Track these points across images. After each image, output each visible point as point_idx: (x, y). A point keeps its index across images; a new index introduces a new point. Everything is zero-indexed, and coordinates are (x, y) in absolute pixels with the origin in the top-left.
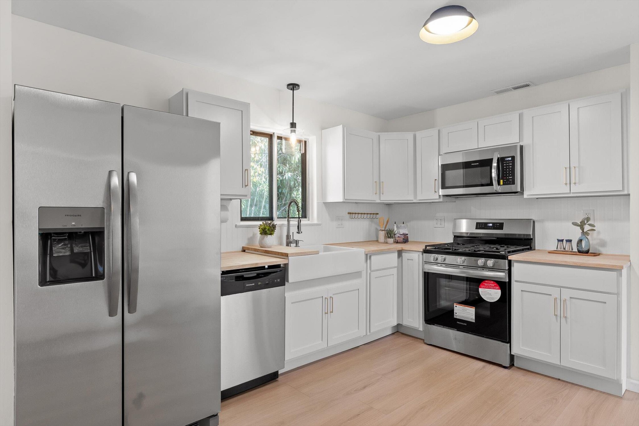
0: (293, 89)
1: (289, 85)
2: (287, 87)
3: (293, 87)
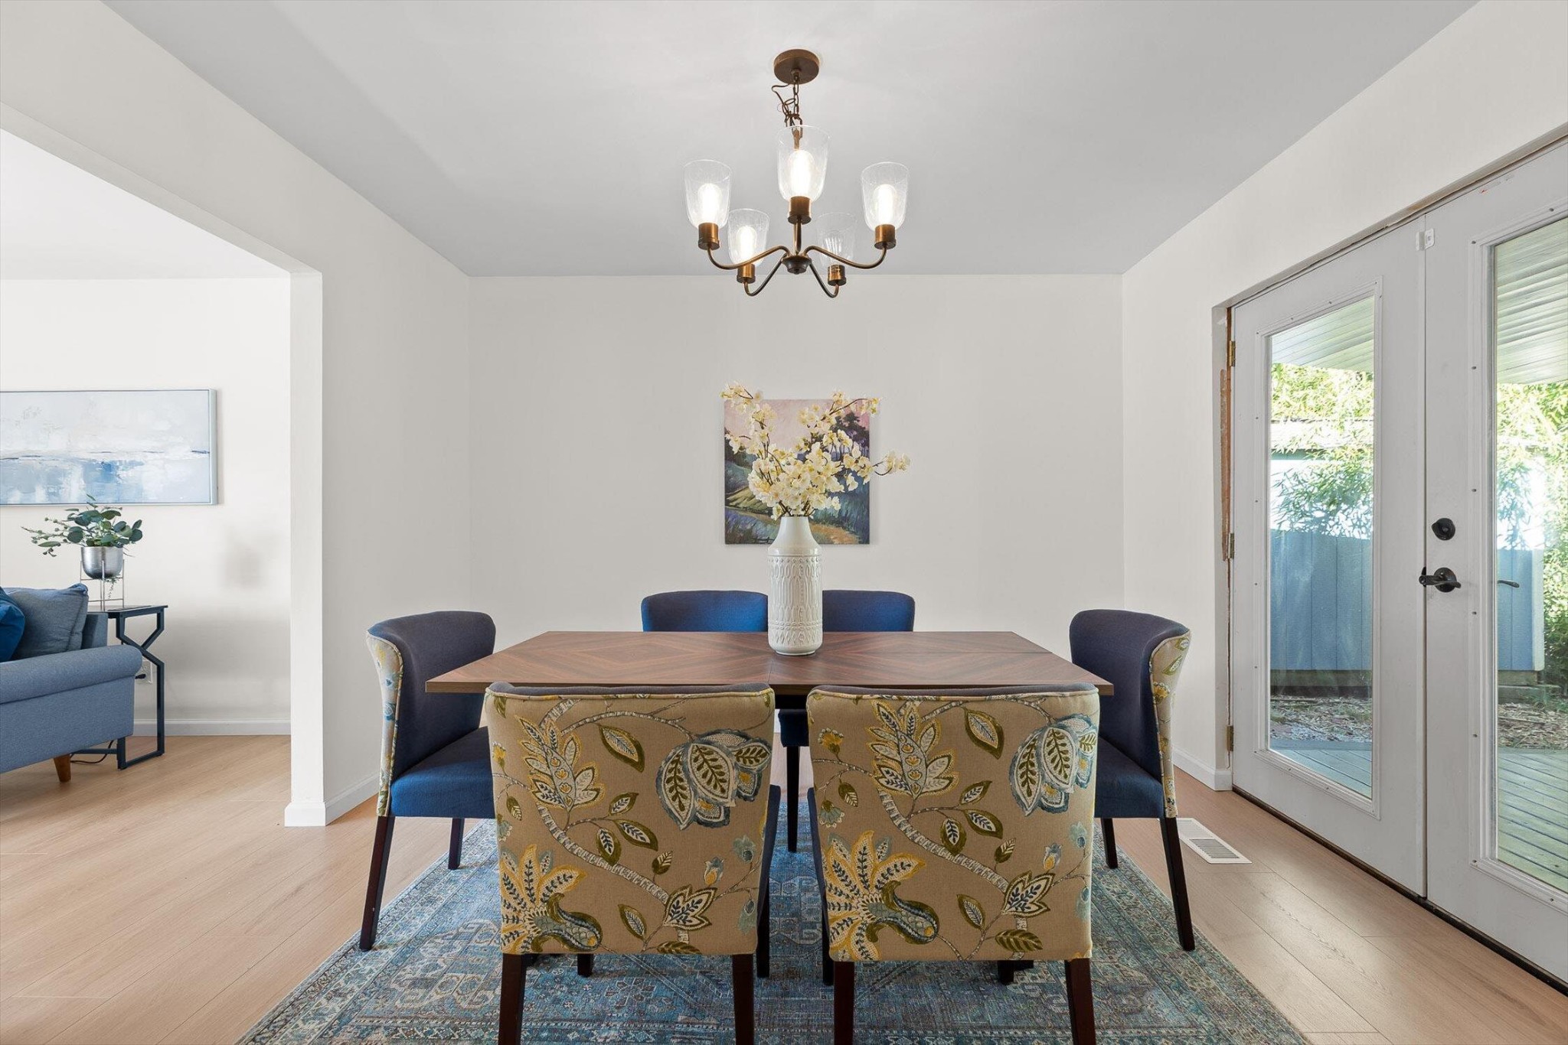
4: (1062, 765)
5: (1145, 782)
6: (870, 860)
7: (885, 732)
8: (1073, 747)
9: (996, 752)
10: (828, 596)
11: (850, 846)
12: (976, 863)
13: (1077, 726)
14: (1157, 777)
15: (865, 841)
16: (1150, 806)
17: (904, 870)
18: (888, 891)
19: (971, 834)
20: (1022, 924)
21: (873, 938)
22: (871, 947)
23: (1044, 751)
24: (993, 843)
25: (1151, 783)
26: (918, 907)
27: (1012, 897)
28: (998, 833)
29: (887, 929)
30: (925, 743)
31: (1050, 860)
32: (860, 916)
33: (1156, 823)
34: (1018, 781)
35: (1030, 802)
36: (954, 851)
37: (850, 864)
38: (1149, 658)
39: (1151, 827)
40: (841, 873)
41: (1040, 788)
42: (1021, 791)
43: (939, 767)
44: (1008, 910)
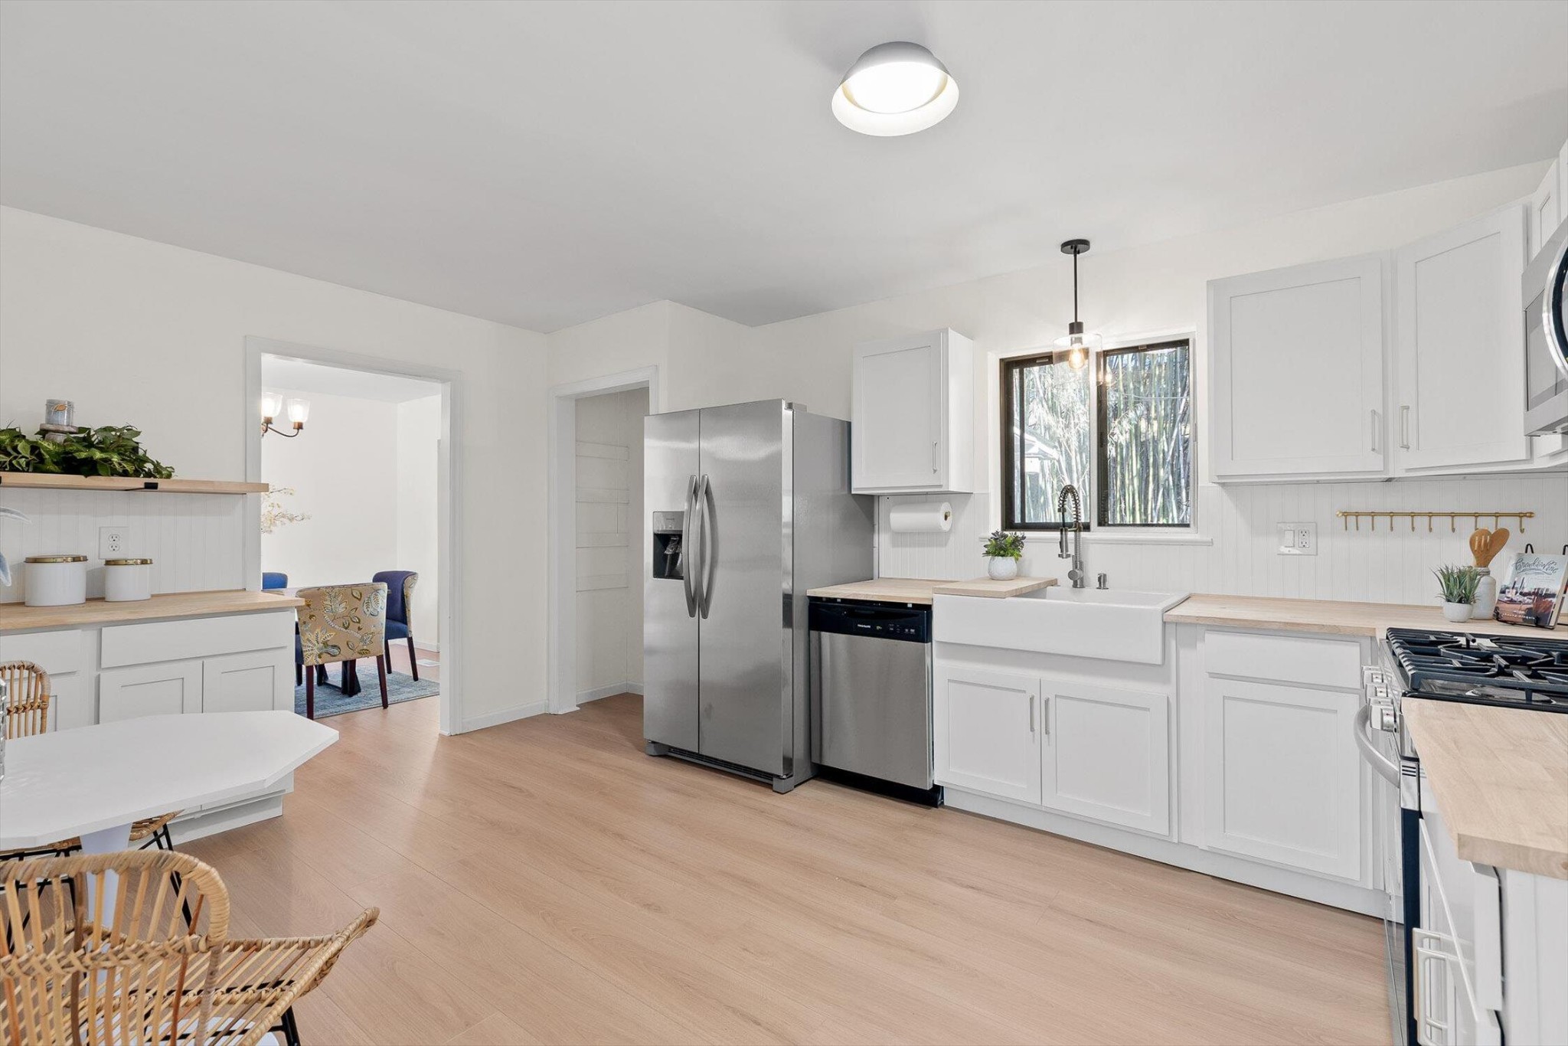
0: (1076, 252)
1: (1065, 245)
2: (1062, 248)
3: (1075, 246)
4: (377, 603)
5: (401, 625)
6: (319, 636)
7: (327, 598)
8: (380, 598)
9: (360, 600)
10: (263, 574)
11: (313, 633)
12: (353, 632)
13: (381, 592)
14: (406, 624)
15: (318, 630)
16: (403, 634)
17: (330, 637)
18: (325, 644)
19: (351, 623)
20: (365, 647)
21: (320, 657)
22: (319, 660)
23: (372, 599)
24: (358, 625)
25: (405, 626)
26: (334, 646)
27: (362, 640)
28: (359, 622)
29: (325, 654)
30: (339, 599)
31: (373, 629)
32: (316, 652)
33: (406, 639)
34: (365, 607)
35: (368, 613)
36: (346, 628)
37: (312, 637)
38: (404, 583)
39: (404, 641)
40: (309, 641)
41: (371, 609)
42: (366, 610)
43: (343, 605)
44: (361, 644)
